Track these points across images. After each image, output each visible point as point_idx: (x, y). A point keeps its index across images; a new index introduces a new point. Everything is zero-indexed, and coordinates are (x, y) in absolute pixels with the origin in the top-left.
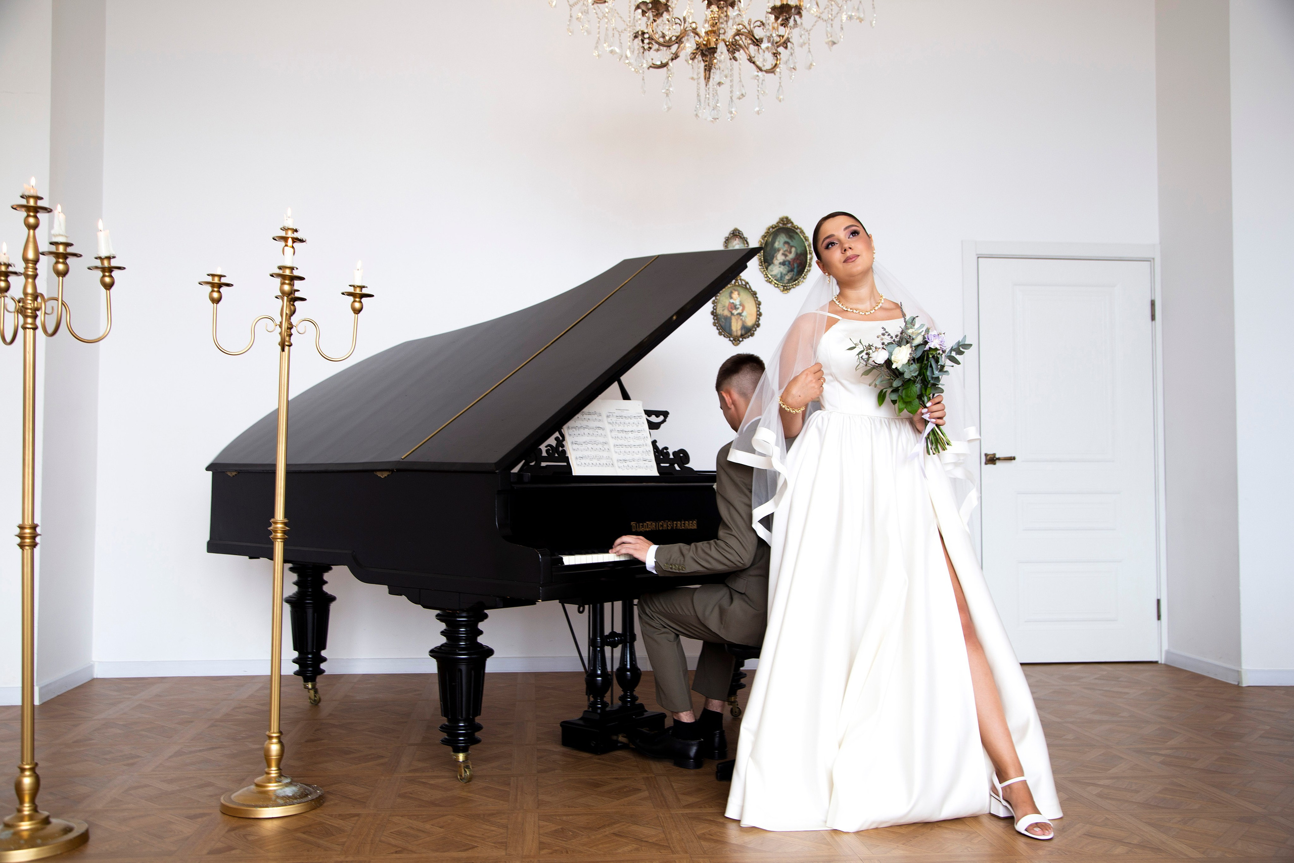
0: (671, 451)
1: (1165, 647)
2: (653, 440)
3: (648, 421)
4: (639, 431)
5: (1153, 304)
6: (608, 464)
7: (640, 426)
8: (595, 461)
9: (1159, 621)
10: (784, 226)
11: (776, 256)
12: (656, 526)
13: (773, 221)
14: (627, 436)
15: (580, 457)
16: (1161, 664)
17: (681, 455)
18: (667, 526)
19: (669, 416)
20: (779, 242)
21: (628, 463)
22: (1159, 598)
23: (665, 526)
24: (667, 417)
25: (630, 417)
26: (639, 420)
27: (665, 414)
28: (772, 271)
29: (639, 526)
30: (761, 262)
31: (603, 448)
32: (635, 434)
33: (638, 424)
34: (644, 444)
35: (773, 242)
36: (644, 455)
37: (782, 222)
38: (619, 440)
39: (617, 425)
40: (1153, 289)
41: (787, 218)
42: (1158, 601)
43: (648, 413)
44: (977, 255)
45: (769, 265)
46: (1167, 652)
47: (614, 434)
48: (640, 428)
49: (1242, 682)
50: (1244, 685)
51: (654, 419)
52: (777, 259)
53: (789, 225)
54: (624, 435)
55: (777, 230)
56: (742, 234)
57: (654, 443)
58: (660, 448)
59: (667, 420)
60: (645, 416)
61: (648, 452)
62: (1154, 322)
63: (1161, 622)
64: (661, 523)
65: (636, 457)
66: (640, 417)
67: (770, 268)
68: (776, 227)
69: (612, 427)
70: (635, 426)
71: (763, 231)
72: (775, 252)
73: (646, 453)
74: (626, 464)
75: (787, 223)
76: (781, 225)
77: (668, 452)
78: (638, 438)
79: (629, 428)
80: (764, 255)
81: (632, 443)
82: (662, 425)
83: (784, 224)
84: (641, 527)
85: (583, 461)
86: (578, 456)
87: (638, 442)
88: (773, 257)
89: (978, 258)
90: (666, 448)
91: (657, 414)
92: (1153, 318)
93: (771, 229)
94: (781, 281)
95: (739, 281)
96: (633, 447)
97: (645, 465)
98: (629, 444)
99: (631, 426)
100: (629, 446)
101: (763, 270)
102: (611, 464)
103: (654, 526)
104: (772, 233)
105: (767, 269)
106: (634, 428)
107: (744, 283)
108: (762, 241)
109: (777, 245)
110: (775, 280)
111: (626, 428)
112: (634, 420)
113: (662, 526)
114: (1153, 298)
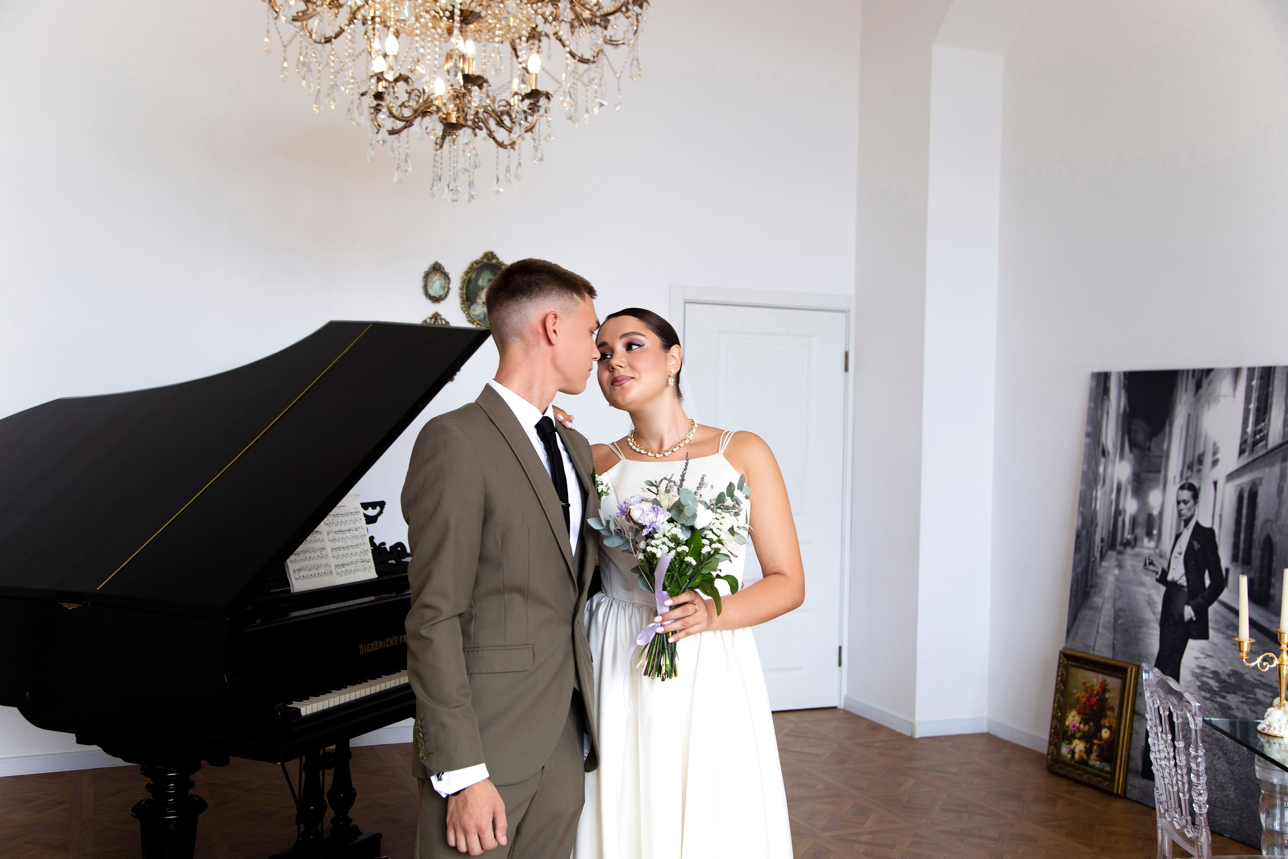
0: (388, 547)
1: (844, 692)
2: (371, 535)
3: (365, 515)
4: (356, 529)
5: (847, 355)
6: (326, 572)
7: (357, 523)
8: (314, 572)
9: (840, 668)
10: (489, 262)
11: (480, 295)
12: (383, 645)
13: (477, 255)
14: (345, 536)
15: (298, 570)
16: (840, 709)
17: (399, 549)
18: (394, 642)
19: (385, 506)
20: (483, 279)
21: (347, 567)
22: (841, 645)
23: (392, 642)
24: (384, 507)
25: (347, 514)
26: (356, 516)
27: (382, 504)
28: (474, 310)
29: (366, 646)
30: (463, 301)
31: (321, 555)
32: (354, 533)
33: (355, 521)
34: (362, 543)
35: (477, 279)
36: (363, 555)
37: (487, 257)
38: (336, 542)
39: (334, 526)
40: (847, 342)
41: (492, 253)
42: (840, 648)
43: (365, 506)
44: (684, 299)
45: (472, 303)
46: (846, 698)
47: (331, 536)
48: (357, 525)
49: (915, 734)
50: (917, 736)
51: (371, 512)
52: (480, 298)
53: (494, 261)
54: (340, 536)
55: (481, 266)
56: (444, 269)
57: (372, 539)
58: (378, 544)
59: (384, 511)
60: (362, 510)
61: (366, 551)
62: (847, 373)
63: (841, 669)
64: (388, 640)
65: (354, 559)
66: (357, 513)
67: (472, 307)
68: (480, 262)
69: (329, 529)
70: (352, 523)
71: (465, 267)
72: (479, 291)
73: (364, 553)
74: (344, 569)
75: (493, 259)
76: (485, 260)
77: (385, 547)
78: (356, 537)
79: (347, 527)
80: (466, 293)
81: (350, 543)
82: (379, 517)
83: (489, 260)
84: (368, 648)
85: (301, 574)
86: (296, 569)
87: (356, 542)
88: (476, 295)
89: (685, 303)
90: (384, 544)
91: (373, 505)
92: (846, 369)
93: (475, 265)
94: (484, 322)
95: (439, 320)
96: (351, 548)
97: (363, 567)
98: (347, 545)
99: (348, 524)
100: (347, 547)
101: (464, 309)
102: (329, 572)
103: (380, 645)
104: (476, 269)
105: (469, 308)
106: (352, 526)
107: (444, 323)
108: (465, 277)
109: (480, 282)
110: (478, 320)
111: (344, 528)
112: (351, 517)
113: (389, 643)
114: (847, 350)
